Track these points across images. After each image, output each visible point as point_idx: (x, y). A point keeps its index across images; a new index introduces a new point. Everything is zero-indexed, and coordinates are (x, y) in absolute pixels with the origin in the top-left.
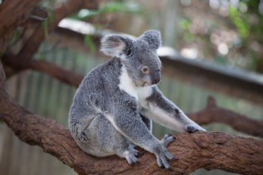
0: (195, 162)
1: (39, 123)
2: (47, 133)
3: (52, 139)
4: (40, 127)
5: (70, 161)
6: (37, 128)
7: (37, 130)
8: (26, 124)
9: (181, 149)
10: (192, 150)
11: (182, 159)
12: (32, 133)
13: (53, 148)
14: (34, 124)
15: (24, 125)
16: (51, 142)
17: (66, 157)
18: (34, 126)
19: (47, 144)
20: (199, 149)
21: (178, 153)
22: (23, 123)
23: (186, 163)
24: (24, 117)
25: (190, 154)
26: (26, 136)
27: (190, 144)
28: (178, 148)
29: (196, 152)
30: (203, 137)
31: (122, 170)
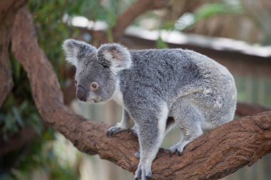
0: (260, 147)
1: (93, 129)
2: (101, 137)
3: (107, 143)
4: (95, 133)
5: (127, 165)
6: (91, 134)
7: (92, 136)
8: (82, 132)
9: (243, 134)
10: (255, 134)
11: (245, 146)
12: (88, 140)
13: (109, 152)
14: (89, 131)
15: (80, 134)
16: (106, 147)
17: (123, 160)
18: (89, 133)
19: (102, 149)
20: (261, 132)
21: (240, 139)
22: (78, 131)
23: (250, 150)
24: (80, 125)
25: (252, 139)
26: (83, 146)
27: (252, 128)
28: (239, 134)
29: (259, 136)
30: (265, 117)
31: (181, 166)
